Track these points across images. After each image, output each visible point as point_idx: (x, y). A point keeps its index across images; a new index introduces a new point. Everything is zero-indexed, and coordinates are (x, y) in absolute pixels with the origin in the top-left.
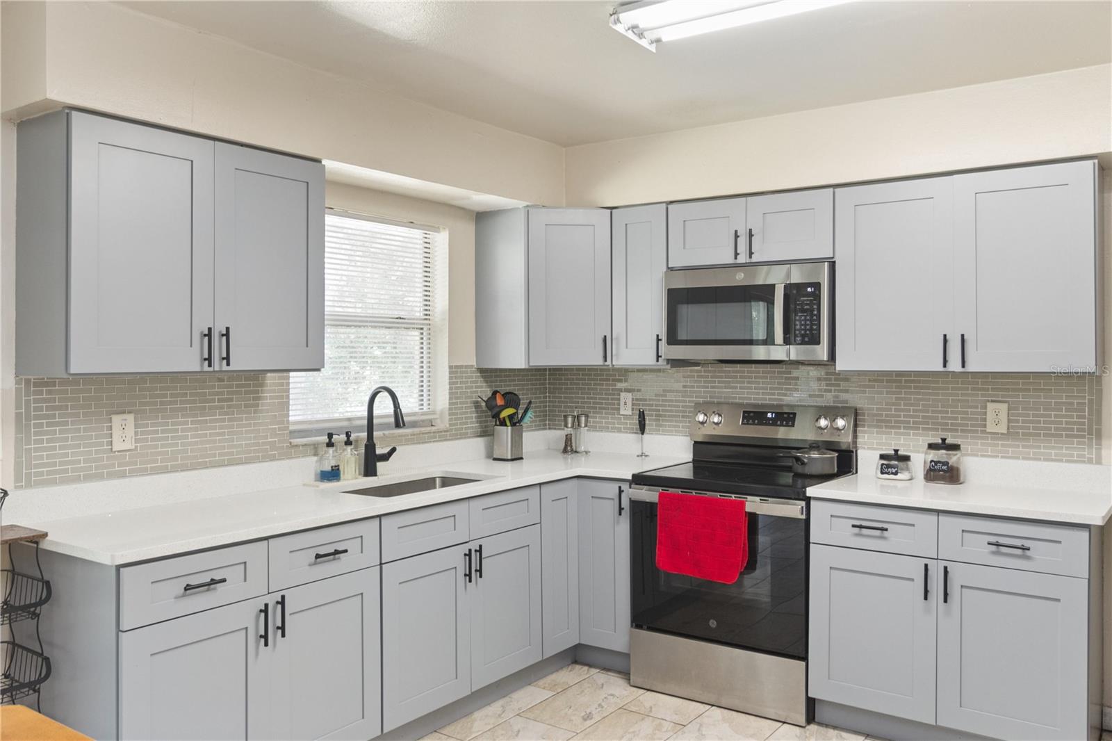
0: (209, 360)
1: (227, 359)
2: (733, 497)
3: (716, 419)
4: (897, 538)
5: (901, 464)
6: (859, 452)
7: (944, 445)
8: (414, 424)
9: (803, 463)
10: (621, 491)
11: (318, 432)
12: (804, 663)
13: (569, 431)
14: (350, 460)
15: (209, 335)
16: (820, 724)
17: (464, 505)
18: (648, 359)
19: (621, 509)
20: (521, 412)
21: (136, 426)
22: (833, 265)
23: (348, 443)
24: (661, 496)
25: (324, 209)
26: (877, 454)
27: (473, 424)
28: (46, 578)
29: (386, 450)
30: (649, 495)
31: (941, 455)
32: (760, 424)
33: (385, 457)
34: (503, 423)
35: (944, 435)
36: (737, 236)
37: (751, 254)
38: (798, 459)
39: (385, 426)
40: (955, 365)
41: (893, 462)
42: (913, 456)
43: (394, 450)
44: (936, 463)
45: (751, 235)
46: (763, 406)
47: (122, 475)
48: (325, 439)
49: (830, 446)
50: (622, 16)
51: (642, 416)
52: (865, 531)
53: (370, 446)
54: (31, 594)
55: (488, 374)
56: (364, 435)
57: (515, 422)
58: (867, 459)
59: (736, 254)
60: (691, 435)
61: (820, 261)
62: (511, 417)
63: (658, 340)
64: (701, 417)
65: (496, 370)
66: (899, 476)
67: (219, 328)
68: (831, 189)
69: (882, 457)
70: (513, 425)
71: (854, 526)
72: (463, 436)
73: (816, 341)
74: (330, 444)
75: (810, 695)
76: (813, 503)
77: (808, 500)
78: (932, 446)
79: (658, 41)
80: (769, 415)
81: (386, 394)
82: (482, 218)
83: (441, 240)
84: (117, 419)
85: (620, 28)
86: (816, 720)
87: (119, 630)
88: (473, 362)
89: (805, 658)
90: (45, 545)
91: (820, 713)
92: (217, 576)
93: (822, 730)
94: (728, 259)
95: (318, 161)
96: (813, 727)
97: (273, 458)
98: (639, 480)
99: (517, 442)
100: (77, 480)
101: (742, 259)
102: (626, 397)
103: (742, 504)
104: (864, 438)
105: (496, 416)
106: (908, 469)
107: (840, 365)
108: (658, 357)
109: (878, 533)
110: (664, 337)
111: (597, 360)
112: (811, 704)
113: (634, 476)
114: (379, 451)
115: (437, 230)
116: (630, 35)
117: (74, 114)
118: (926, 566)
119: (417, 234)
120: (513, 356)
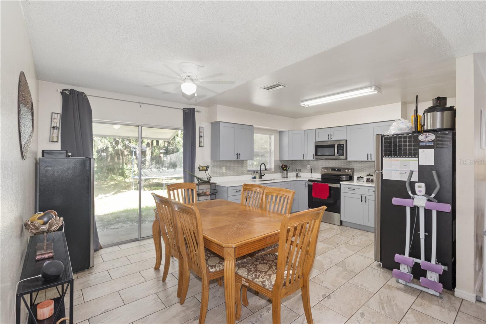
0: (237, 158)
1: (240, 158)
2: (327, 184)
3: (326, 170)
4: (356, 191)
5: (361, 179)
6: (354, 177)
7: (370, 175)
8: (268, 170)
9: (341, 178)
10: (306, 183)
11: (252, 171)
12: (339, 214)
13: (297, 172)
14: (258, 176)
15: (237, 154)
16: (343, 226)
17: (277, 183)
18: (312, 158)
19: (306, 186)
20: (288, 169)
21: (226, 168)
22: (346, 141)
23: (257, 173)
24: (313, 183)
25: (254, 133)
26: (357, 177)
27: (279, 171)
28: (217, 189)
29: (263, 174)
30: (311, 183)
31: (369, 177)
32: (334, 171)
33: (263, 176)
34: (284, 171)
35: (370, 173)
36: (328, 135)
37: (331, 139)
38: (340, 177)
39: (263, 170)
40: (369, 160)
41: (360, 178)
42: (364, 177)
43: (265, 174)
44: (368, 178)
45: (331, 135)
46: (335, 168)
47: (224, 176)
48: (253, 172)
49: (348, 175)
50: (302, 103)
51: (311, 170)
52: (351, 190)
53: (261, 173)
54: (215, 191)
55: (281, 161)
56: (260, 172)
57: (286, 170)
58: (355, 178)
59: (328, 139)
60: (321, 173)
61: (344, 140)
62: (286, 169)
63: (314, 155)
64: (323, 170)
65: (283, 161)
66: (361, 181)
67: (239, 153)
68: (346, 127)
69: (358, 177)
70: (286, 171)
71: (349, 189)
72: (277, 173)
73: (343, 155)
74: (254, 173)
75: (341, 220)
76: (341, 185)
77: (340, 184)
78: (367, 175)
79: (309, 106)
80: (336, 169)
81: (264, 165)
82: (280, 133)
83: (273, 137)
84: (223, 167)
85: (301, 105)
86: (343, 225)
87: (228, 196)
88: (279, 159)
89: (340, 213)
90: (216, 184)
91: (343, 223)
92: (240, 190)
93: (343, 227)
94: (327, 140)
95: (253, 126)
96: (342, 226)
97: (245, 175)
98: (309, 181)
99: (287, 174)
100: (218, 176)
101: (330, 140)
102: (308, 166)
103: (328, 185)
104: (355, 174)
105: (283, 169)
106: (363, 180)
107: (348, 159)
108: (314, 158)
109: (353, 190)
110: (315, 154)
111: (302, 159)
112: (341, 222)
113: (308, 180)
114: (262, 174)
115: (272, 135)
116: (304, 106)
117: (220, 123)
118: (362, 196)
119: (268, 136)
120: (286, 158)
